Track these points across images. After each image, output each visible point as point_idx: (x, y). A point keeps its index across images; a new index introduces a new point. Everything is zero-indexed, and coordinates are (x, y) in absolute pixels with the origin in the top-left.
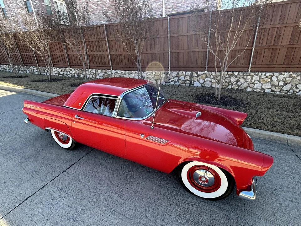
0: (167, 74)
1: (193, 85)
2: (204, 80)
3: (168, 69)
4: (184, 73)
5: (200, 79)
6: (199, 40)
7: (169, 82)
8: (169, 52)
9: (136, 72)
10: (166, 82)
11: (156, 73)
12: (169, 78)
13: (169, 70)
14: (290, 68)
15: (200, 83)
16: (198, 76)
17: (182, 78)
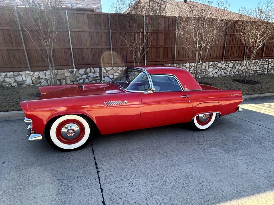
0: (72, 72)
1: (104, 81)
2: (113, 75)
3: (72, 66)
4: (92, 69)
5: (109, 74)
6: (101, 37)
7: (77, 81)
8: (71, 48)
9: (27, 72)
10: (73, 82)
11: (58, 72)
12: (76, 76)
13: (74, 68)
14: (167, 61)
15: (110, 78)
16: (107, 71)
17: (91, 75)
